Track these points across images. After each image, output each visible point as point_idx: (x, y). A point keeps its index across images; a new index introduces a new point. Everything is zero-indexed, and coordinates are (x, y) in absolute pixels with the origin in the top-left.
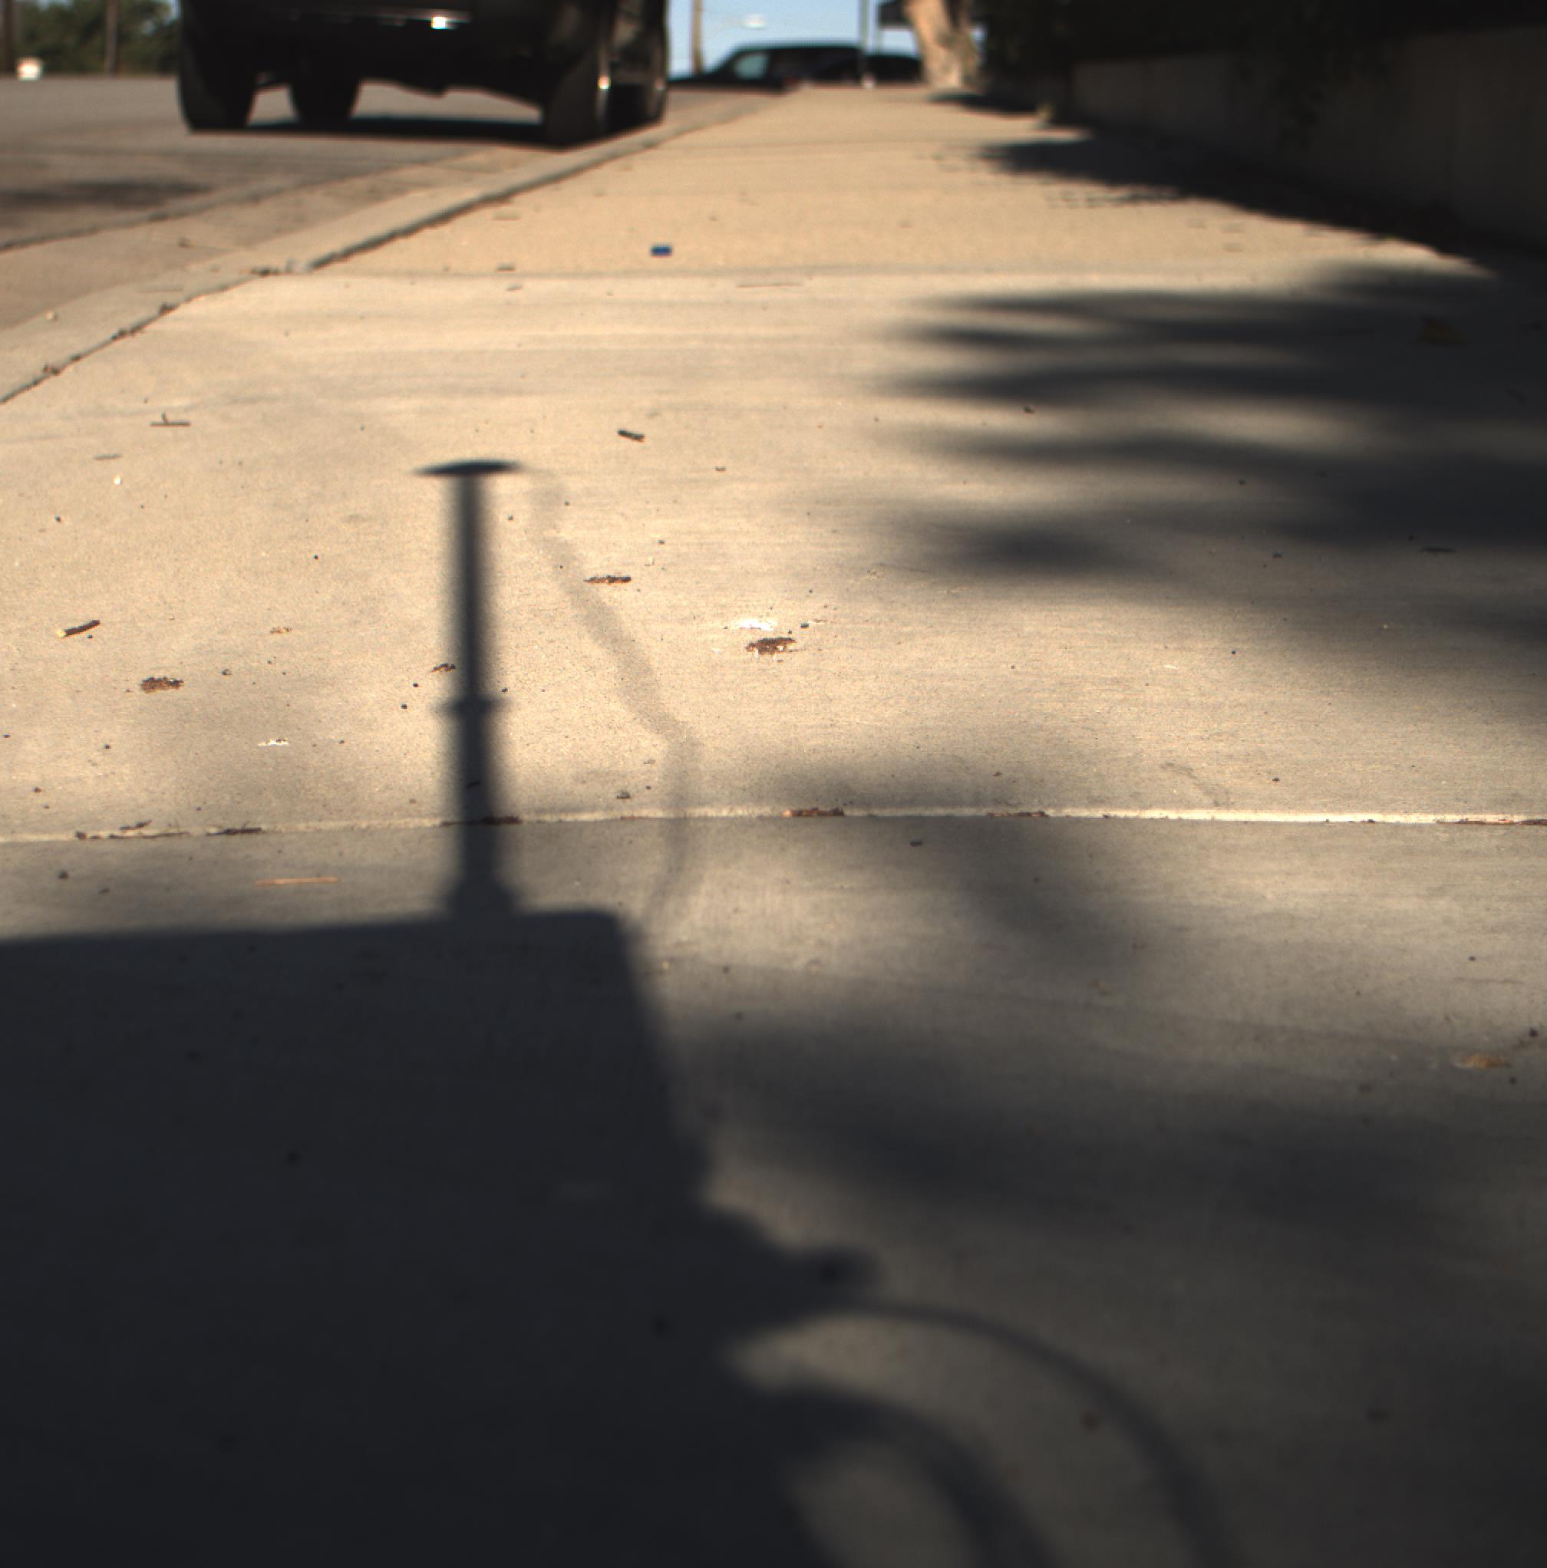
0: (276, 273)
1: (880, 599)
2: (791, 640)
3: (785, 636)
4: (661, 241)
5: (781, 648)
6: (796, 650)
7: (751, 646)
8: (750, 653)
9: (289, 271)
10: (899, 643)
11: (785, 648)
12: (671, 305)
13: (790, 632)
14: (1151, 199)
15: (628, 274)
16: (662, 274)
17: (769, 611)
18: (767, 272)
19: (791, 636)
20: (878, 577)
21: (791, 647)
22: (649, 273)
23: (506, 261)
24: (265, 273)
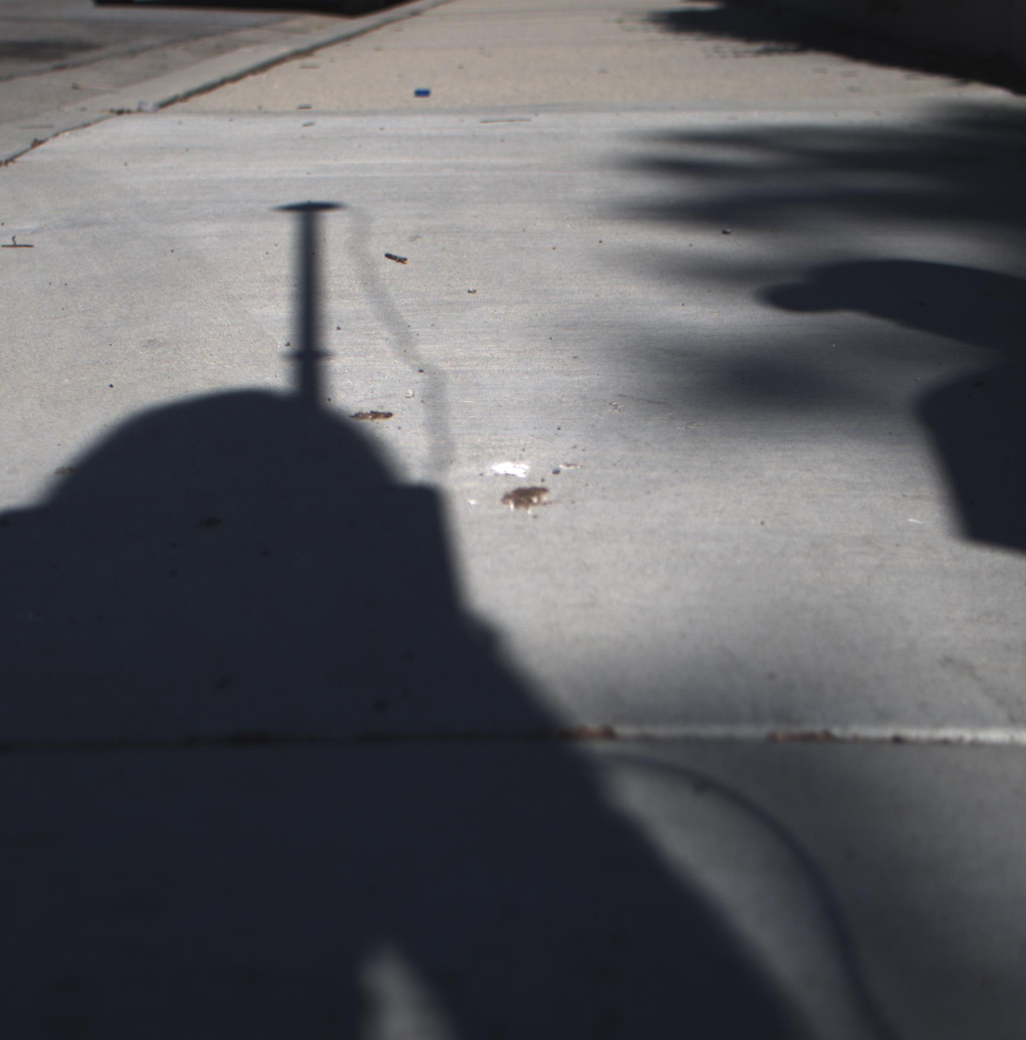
0: (129, 112)
1: (625, 437)
2: (544, 490)
3: (538, 484)
4: (422, 86)
5: (535, 500)
6: (550, 503)
7: (506, 498)
8: (506, 506)
9: (140, 111)
10: (648, 493)
11: (539, 499)
12: (429, 138)
13: (543, 480)
14: (781, 52)
15: (396, 112)
16: (423, 112)
17: (522, 452)
18: (503, 110)
19: (544, 485)
20: (620, 411)
21: (545, 498)
22: (413, 112)
23: (306, 102)
24: (120, 112)
